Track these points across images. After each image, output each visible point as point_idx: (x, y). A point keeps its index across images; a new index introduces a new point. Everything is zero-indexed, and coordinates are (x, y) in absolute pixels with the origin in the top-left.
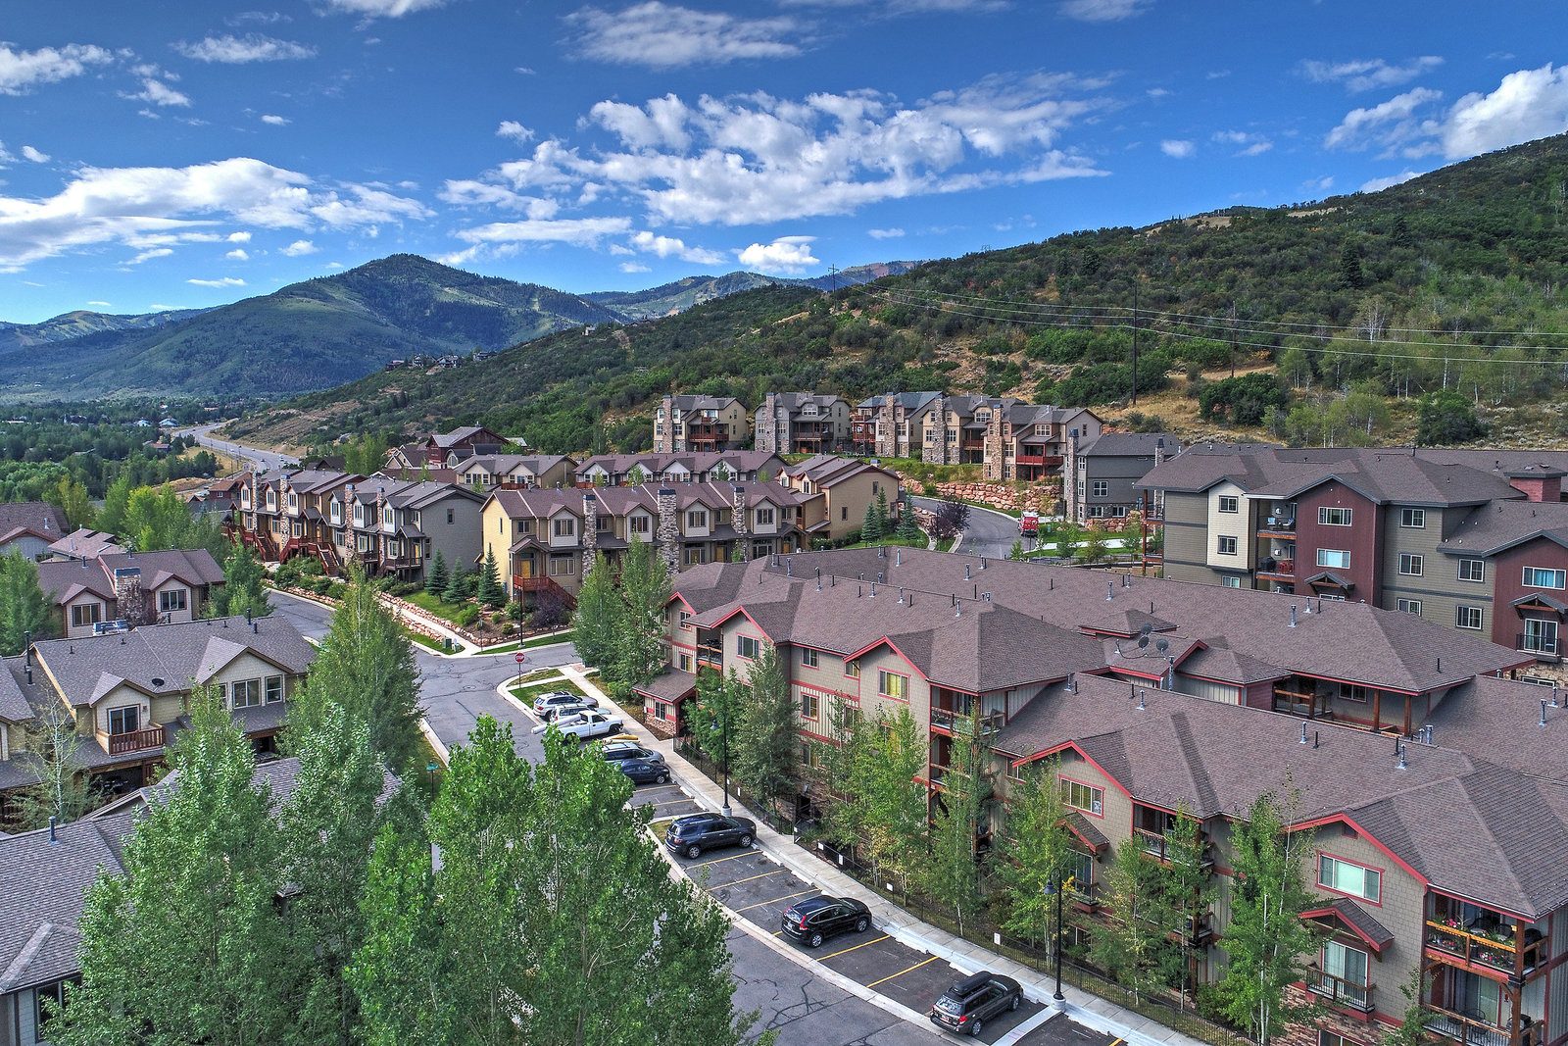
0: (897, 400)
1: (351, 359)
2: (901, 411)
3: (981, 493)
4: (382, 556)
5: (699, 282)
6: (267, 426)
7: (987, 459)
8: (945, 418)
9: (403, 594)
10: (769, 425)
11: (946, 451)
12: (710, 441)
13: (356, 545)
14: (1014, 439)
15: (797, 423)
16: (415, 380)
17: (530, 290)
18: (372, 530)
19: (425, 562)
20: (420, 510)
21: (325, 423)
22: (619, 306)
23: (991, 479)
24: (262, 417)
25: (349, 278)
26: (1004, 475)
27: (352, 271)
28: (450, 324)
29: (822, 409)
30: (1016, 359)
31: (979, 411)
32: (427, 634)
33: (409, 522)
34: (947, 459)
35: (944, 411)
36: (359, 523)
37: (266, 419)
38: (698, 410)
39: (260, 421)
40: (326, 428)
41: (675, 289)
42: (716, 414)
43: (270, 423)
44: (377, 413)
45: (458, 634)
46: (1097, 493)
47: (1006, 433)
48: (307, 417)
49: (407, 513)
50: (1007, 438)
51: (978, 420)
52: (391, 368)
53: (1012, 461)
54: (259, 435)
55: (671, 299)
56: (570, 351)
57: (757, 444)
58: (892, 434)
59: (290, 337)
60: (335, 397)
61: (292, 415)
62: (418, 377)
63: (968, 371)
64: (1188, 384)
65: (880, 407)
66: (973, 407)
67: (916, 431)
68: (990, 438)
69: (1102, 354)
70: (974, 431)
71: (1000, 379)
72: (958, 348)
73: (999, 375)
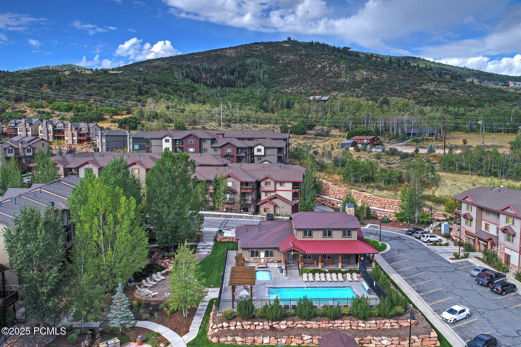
0: (25, 121)
2: (28, 124)
7: (66, 138)
8: (47, 126)
11: (48, 136)
14: (76, 132)
23: (68, 143)
26: (73, 143)
30: (47, 110)
31: (58, 124)
34: (48, 139)
35: (46, 124)
47: (73, 130)
50: (73, 132)
51: (58, 127)
53: (75, 138)
58: (25, 132)
63: (30, 113)
64: (110, 119)
65: (19, 123)
66: (55, 124)
67: (34, 130)
68: (67, 132)
69: (78, 110)
70: (57, 130)
71: (44, 116)
72: (22, 106)
73: (44, 115)
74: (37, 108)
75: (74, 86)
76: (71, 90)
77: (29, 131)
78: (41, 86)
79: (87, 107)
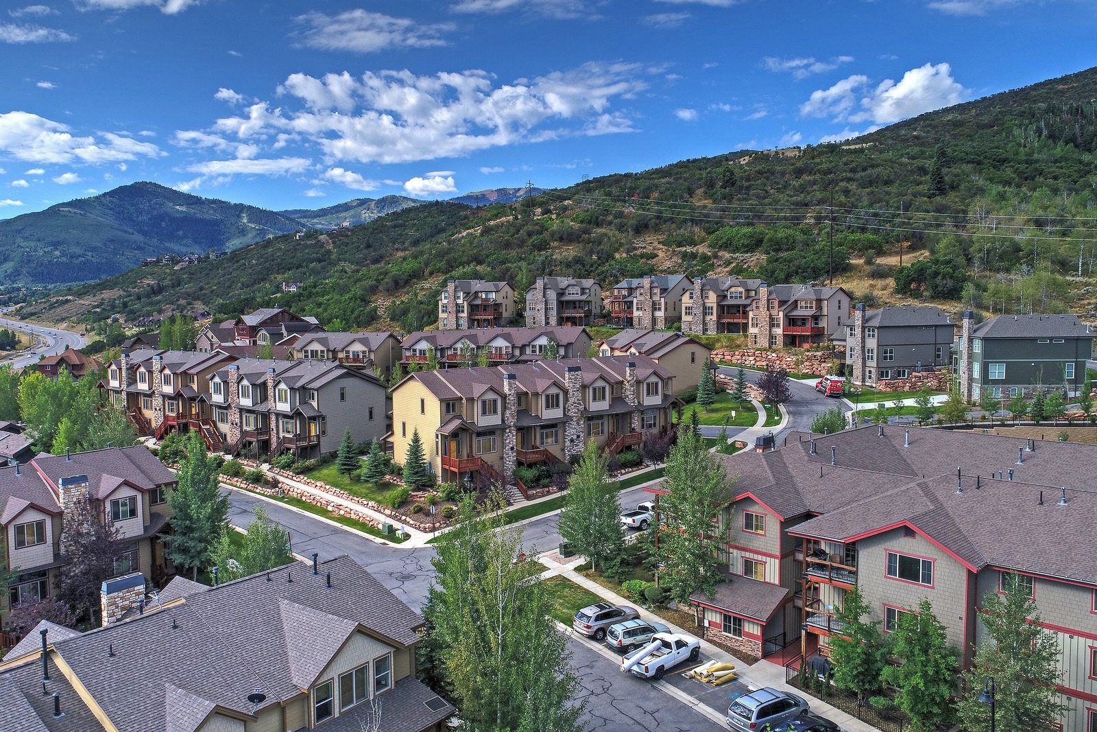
0: (652, 282)
1: (106, 258)
2: (657, 291)
3: (751, 358)
4: (274, 434)
5: (363, 202)
6: (50, 309)
7: (752, 330)
8: (703, 296)
9: (305, 471)
10: (539, 304)
11: (704, 324)
12: (489, 317)
13: (241, 422)
14: (781, 314)
15: (562, 302)
16: (165, 273)
17: (240, 208)
18: (262, 408)
19: (322, 439)
20: (317, 390)
21: (97, 306)
22: (306, 220)
23: (758, 346)
24: (45, 303)
25: (103, 199)
26: (771, 343)
27: (105, 194)
28: (181, 233)
29: (583, 290)
30: (702, 249)
31: (733, 289)
32: (353, 516)
33: (304, 402)
34: (705, 330)
35: (702, 290)
36: (247, 402)
37: (48, 304)
38: (476, 293)
39: (43, 306)
40: (98, 310)
41: (345, 207)
42: (493, 296)
43: (52, 307)
44: (139, 298)
45: (390, 516)
46: (885, 358)
47: (773, 308)
48: (82, 302)
49: (304, 392)
50: (774, 312)
51: (731, 297)
52: (146, 264)
53: (779, 331)
54: (43, 316)
55: (343, 214)
56: (288, 251)
57: (529, 321)
58: (649, 310)
59: (58, 242)
60: (103, 286)
61: (70, 301)
62: (168, 271)
63: (665, 259)
64: (868, 268)
65: (637, 288)
66: (725, 287)
67: (670, 307)
68: (756, 312)
69: (777, 246)
70: (729, 306)
71: (696, 265)
72: (650, 243)
73: (694, 262)
74: (679, 245)
75: (765, 185)
76: (758, 197)
77: (660, 309)
78: (691, 192)
79: (800, 237)
